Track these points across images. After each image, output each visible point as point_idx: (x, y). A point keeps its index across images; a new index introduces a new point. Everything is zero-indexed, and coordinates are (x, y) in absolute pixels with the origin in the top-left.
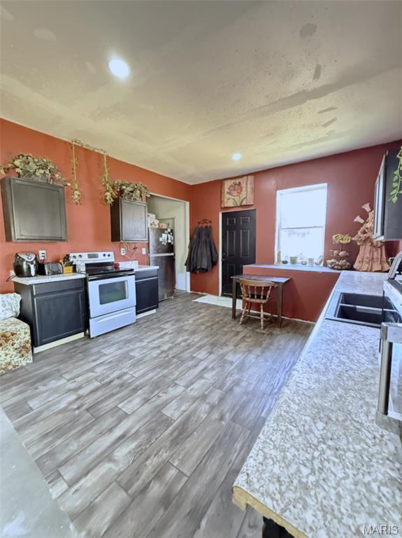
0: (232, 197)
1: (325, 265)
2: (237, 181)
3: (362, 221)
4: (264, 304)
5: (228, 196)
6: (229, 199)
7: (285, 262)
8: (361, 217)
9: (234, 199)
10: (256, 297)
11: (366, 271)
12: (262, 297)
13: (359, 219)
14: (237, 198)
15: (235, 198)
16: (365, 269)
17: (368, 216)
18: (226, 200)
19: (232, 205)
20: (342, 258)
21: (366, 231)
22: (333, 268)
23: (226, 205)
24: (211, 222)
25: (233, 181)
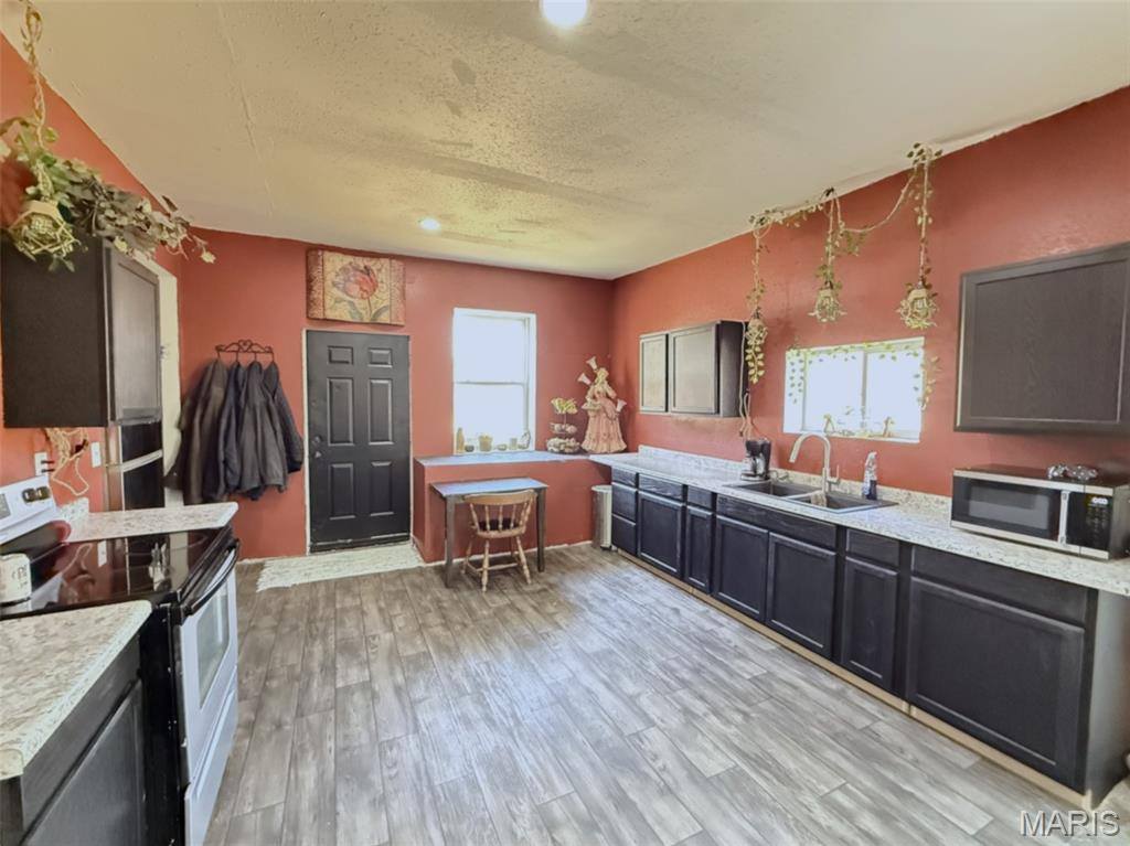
0: (348, 298)
1: (542, 447)
2: (361, 262)
3: (587, 381)
4: (522, 537)
5: (337, 293)
6: (338, 301)
7: (502, 449)
8: (587, 376)
9: (351, 303)
10: (488, 527)
11: (606, 453)
12: (500, 526)
13: (584, 379)
14: (360, 304)
15: (356, 301)
16: (605, 450)
17: (596, 376)
18: (329, 302)
19: (348, 318)
20: (569, 436)
21: (597, 396)
22: (562, 452)
23: (330, 315)
24: (270, 351)
25: (349, 259)
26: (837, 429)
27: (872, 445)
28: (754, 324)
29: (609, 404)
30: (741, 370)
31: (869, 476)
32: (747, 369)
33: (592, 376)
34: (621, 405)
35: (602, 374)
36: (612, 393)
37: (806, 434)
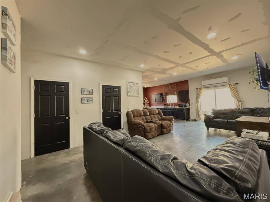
26: (171, 102)
27: (174, 103)
28: (164, 94)
29: (147, 102)
30: (163, 98)
31: (174, 105)
32: (163, 97)
33: (145, 99)
34: (149, 102)
35: (146, 99)
36: (148, 101)
37: (169, 103)
